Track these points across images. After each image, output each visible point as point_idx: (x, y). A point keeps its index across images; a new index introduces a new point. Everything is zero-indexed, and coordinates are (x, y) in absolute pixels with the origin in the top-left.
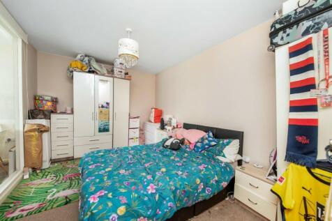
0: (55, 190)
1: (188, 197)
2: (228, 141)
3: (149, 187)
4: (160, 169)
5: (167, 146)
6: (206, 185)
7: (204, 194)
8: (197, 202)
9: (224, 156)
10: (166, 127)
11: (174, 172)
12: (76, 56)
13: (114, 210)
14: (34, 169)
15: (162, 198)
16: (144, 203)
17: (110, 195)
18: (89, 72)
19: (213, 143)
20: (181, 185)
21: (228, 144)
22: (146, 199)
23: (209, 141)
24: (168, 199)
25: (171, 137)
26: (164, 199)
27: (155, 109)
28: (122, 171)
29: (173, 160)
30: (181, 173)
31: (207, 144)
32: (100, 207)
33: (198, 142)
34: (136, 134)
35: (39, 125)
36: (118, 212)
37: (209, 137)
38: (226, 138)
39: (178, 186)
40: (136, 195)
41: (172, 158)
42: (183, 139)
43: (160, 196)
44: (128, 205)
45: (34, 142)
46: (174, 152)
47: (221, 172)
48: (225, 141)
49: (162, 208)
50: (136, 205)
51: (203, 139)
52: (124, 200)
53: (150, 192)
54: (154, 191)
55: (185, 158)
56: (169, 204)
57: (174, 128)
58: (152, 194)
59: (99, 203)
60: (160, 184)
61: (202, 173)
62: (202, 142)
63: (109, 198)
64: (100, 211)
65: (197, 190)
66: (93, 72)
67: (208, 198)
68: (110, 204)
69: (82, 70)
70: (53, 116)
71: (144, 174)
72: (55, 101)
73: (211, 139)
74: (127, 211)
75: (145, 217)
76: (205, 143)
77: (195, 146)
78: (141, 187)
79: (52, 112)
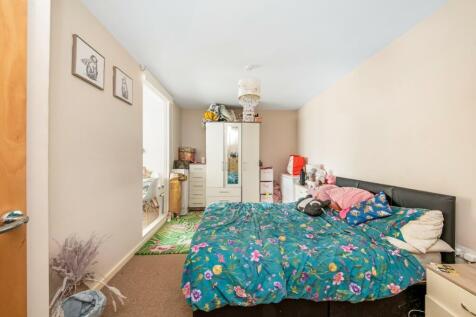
0: (185, 237)
1: (313, 285)
2: (415, 211)
3: (253, 254)
4: (277, 237)
5: (302, 208)
6: (350, 279)
7: (345, 292)
8: (330, 299)
9: (400, 238)
10: (306, 181)
11: (295, 245)
12: (208, 107)
13: (211, 266)
14: (175, 215)
15: (266, 271)
16: (243, 270)
17: (210, 250)
18: (219, 120)
19: (383, 213)
20: (299, 264)
21: (414, 217)
22: (246, 266)
23: (374, 208)
24: (274, 275)
25: (310, 196)
26: (269, 274)
27: (295, 156)
28: (232, 228)
29: (303, 229)
30: (306, 248)
31: (369, 214)
32: (198, 259)
33: (355, 208)
34: (270, 188)
35: (179, 174)
36: (214, 270)
37: (378, 201)
38: (413, 207)
39: (295, 264)
40: (235, 258)
41: (304, 225)
42: (329, 202)
43: (264, 268)
44: (225, 266)
45: (176, 190)
46: (310, 218)
47: (389, 264)
48: (410, 211)
49: (265, 284)
50: (233, 270)
51: (364, 204)
52: (221, 258)
53: (252, 260)
54: (258, 260)
55: (324, 229)
56: (275, 283)
57: (320, 183)
58: (254, 262)
59: (199, 254)
60: (268, 253)
61: (344, 256)
62: (361, 210)
63: (208, 253)
64: (197, 263)
65: (331, 280)
66: (223, 120)
67: (353, 300)
68: (207, 259)
69: (213, 120)
70: (191, 166)
71: (254, 237)
72: (194, 152)
73: (379, 205)
74: (223, 274)
75: (242, 288)
76: (366, 211)
77: (348, 214)
78: (244, 249)
79: (191, 162)
